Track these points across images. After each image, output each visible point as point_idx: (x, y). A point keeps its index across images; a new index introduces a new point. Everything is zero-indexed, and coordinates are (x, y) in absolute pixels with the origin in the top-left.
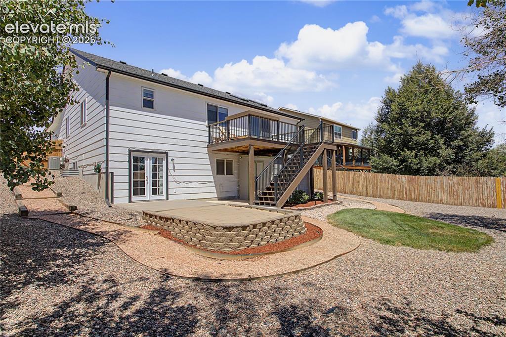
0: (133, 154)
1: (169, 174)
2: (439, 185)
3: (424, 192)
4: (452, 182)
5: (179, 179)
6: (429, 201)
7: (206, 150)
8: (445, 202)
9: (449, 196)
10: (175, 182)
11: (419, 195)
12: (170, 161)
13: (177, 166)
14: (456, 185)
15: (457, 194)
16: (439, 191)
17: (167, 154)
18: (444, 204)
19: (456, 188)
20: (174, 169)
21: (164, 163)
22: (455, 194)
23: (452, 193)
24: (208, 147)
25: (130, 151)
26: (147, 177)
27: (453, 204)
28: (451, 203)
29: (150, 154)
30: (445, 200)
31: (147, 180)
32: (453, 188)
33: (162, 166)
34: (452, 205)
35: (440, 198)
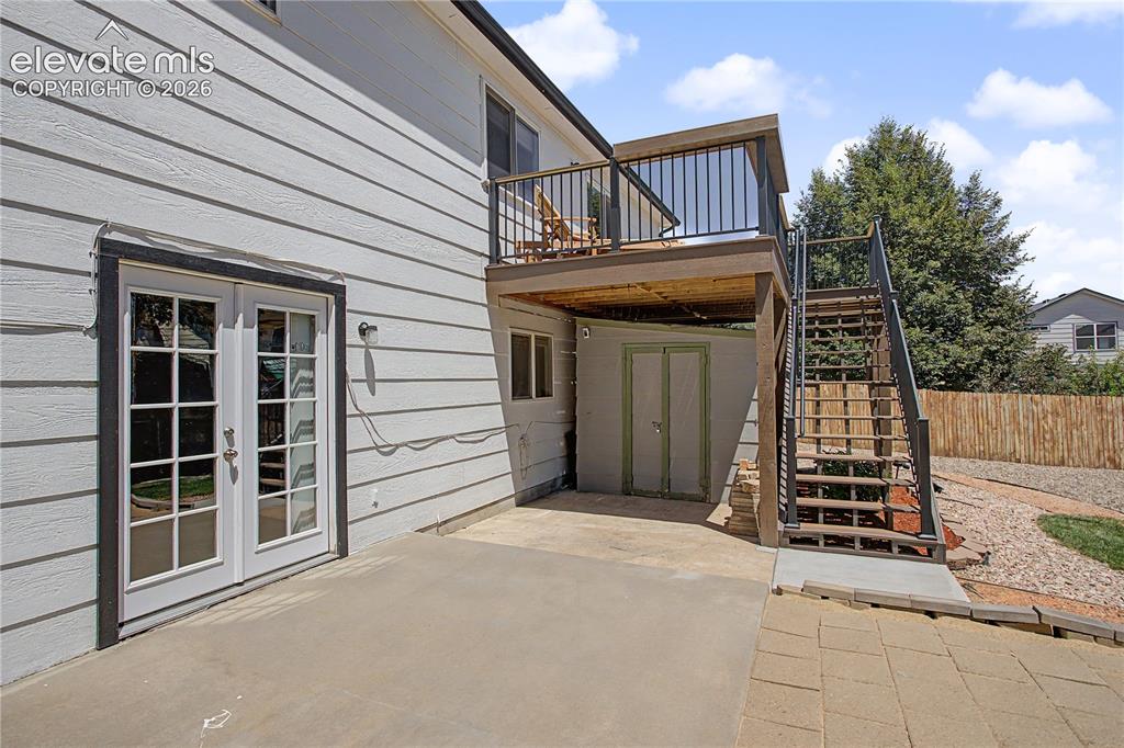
0: (135, 279)
1: (350, 409)
2: (1007, 415)
3: (967, 431)
4: (1040, 408)
5: (391, 431)
6: (981, 456)
7: (479, 291)
8: (1023, 459)
9: (1031, 443)
10: (377, 448)
11: (957, 439)
12: (352, 336)
13: (384, 365)
14: (1049, 416)
15: (1052, 438)
16: (1008, 428)
17: (339, 292)
18: (1019, 461)
19: (1050, 422)
20: (371, 380)
21: (324, 344)
22: (1048, 437)
23: (1038, 437)
24: (490, 276)
25: (110, 255)
26: (229, 434)
27: (1043, 461)
28: (1037, 461)
29: (248, 288)
30: (1021, 450)
31: (229, 456)
32: (1042, 422)
33: (311, 364)
34: (1039, 464)
35: (1009, 448)
